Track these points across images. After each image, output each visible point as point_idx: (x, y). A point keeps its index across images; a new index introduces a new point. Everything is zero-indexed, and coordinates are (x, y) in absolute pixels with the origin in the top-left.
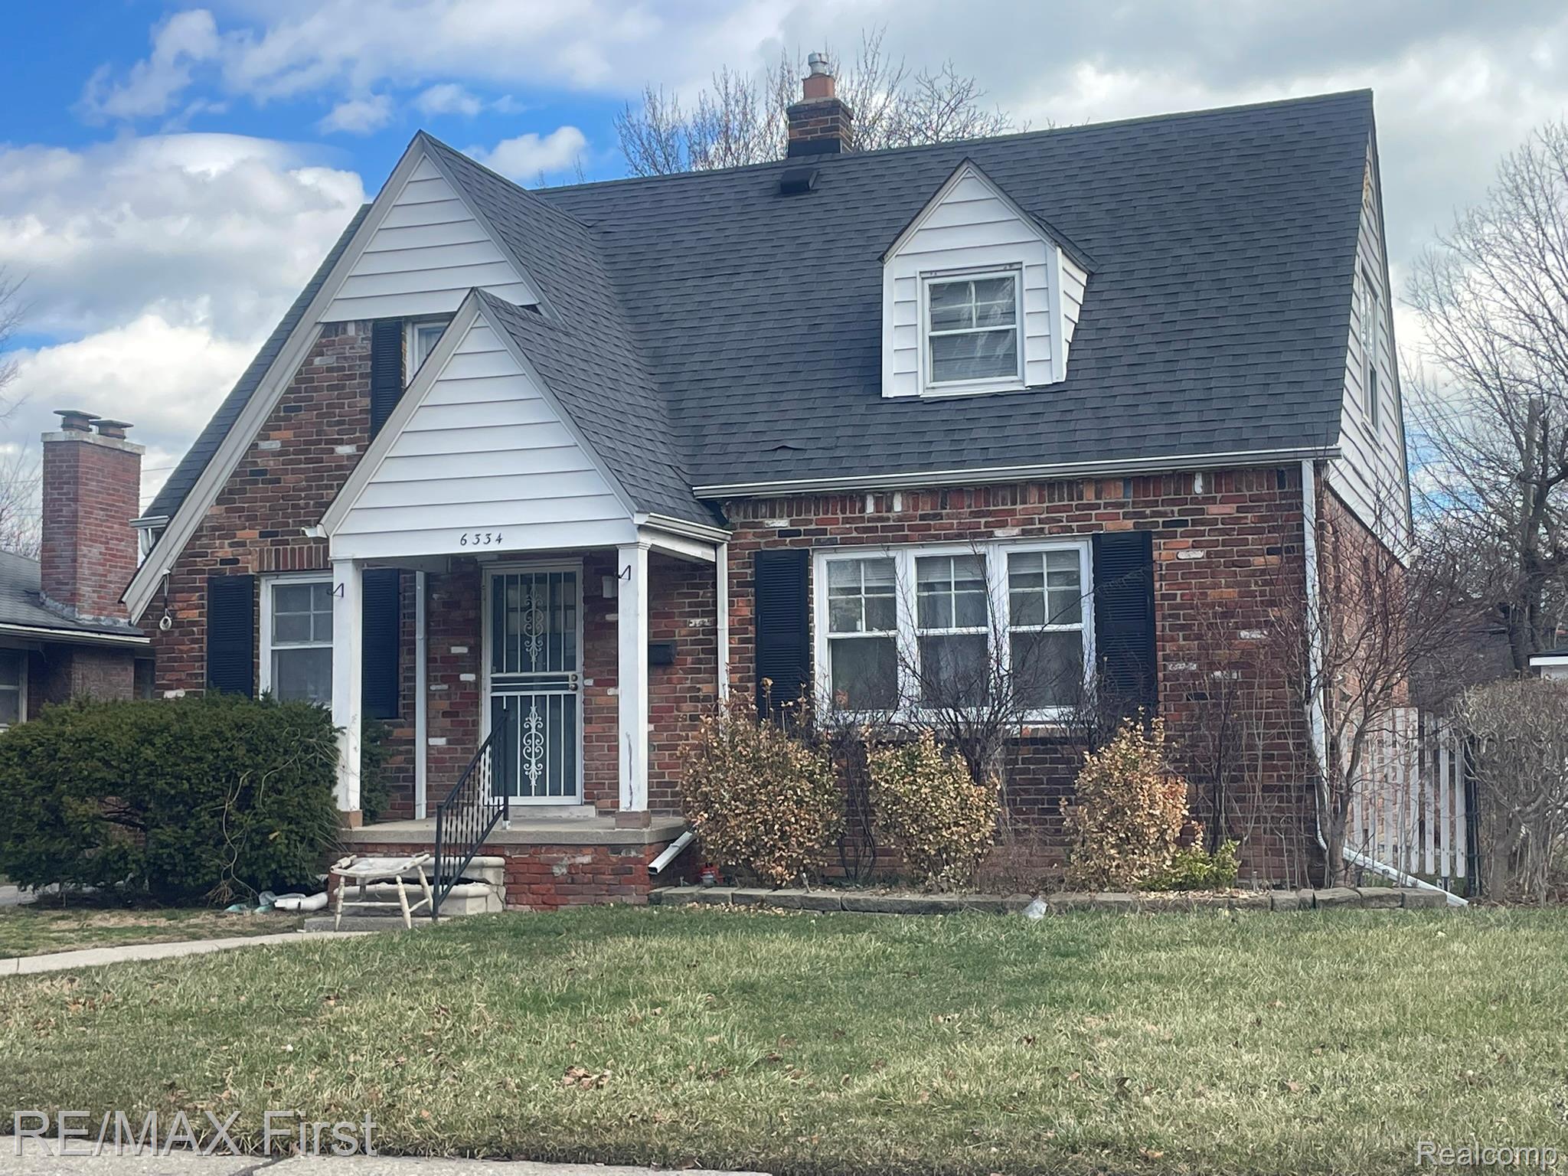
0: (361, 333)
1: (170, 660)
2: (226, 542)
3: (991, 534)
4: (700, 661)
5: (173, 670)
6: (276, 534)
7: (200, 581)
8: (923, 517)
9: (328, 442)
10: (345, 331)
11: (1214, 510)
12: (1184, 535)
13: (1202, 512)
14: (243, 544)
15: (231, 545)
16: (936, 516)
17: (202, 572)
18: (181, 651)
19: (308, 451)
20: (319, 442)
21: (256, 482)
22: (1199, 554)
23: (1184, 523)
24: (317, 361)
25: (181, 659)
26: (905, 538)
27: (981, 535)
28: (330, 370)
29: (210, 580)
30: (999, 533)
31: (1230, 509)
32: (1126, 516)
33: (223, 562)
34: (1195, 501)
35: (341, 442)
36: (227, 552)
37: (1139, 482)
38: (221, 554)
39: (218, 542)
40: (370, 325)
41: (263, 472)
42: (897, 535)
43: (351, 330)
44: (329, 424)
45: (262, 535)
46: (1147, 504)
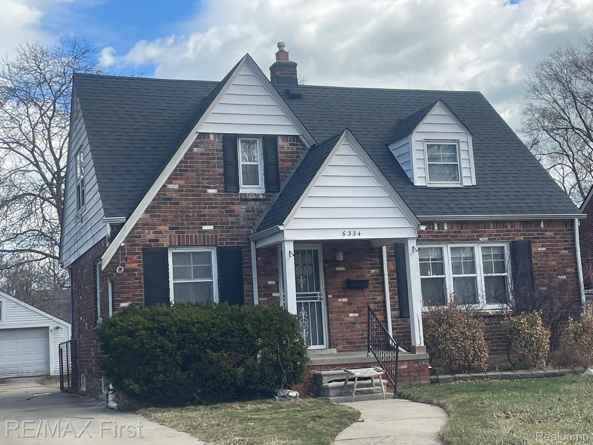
0: (217, 139)
1: (122, 288)
2: (151, 231)
3: (478, 240)
4: (376, 287)
5: (124, 293)
6: (178, 228)
7: (137, 250)
8: (455, 232)
9: (203, 187)
10: (209, 137)
11: (548, 234)
12: (539, 242)
13: (543, 234)
14: (160, 232)
15: (154, 233)
16: (459, 232)
17: (139, 245)
18: (129, 283)
19: (193, 191)
20: (199, 187)
21: (166, 204)
22: (544, 249)
23: (539, 238)
24: (195, 149)
25: (129, 288)
26: (449, 240)
27: (475, 240)
28: (202, 154)
29: (143, 249)
30: (481, 239)
31: (552, 234)
32: (521, 235)
33: (150, 241)
34: (541, 230)
35: (210, 188)
36: (152, 236)
37: (525, 223)
38: (149, 237)
39: (146, 231)
40: (221, 136)
41: (170, 199)
42: (446, 239)
43: (212, 137)
44: (203, 179)
45: (170, 228)
46: (527, 231)
